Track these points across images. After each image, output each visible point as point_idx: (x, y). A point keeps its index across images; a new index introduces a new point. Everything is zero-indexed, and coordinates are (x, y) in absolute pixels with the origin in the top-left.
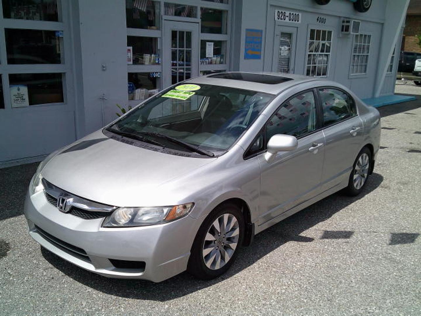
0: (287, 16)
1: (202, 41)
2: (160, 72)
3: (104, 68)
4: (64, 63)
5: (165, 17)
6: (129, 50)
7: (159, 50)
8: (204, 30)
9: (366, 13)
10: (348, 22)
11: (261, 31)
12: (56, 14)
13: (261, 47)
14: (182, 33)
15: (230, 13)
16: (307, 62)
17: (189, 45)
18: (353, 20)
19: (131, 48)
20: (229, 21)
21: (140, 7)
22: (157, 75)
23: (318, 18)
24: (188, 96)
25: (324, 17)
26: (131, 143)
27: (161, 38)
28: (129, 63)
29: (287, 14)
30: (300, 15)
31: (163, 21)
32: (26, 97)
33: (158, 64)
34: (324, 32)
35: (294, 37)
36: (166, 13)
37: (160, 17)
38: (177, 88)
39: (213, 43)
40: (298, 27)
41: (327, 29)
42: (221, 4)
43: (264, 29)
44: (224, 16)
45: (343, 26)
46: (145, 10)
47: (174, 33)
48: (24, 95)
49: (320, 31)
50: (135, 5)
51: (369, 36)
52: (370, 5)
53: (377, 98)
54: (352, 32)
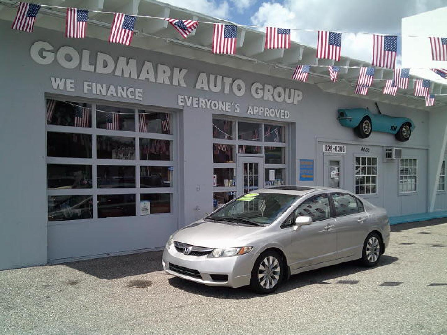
0: (334, 149)
1: (266, 169)
2: (236, 192)
3: (198, 190)
4: (173, 187)
5: (238, 154)
6: (215, 177)
7: (235, 177)
8: (267, 161)
9: (407, 142)
10: (390, 150)
11: (312, 161)
12: (169, 156)
13: (313, 173)
14: (251, 165)
15: (286, 149)
16: (355, 183)
17: (256, 172)
18: (394, 148)
19: (215, 176)
20: (286, 155)
22: (234, 194)
23: (362, 148)
24: (251, 199)
25: (368, 147)
26: (220, 223)
27: (236, 169)
28: (214, 186)
29: (334, 146)
30: (345, 147)
31: (238, 157)
32: (149, 208)
33: (234, 186)
34: (369, 159)
35: (341, 164)
36: (239, 152)
37: (236, 155)
38: (245, 196)
39: (274, 171)
40: (344, 156)
41: (372, 156)
42: (280, 143)
43: (314, 159)
44: (283, 151)
45: (386, 154)
47: (245, 165)
48: (148, 207)
49: (365, 158)
51: (415, 160)
52: (410, 135)
53: (431, 213)
54: (395, 157)
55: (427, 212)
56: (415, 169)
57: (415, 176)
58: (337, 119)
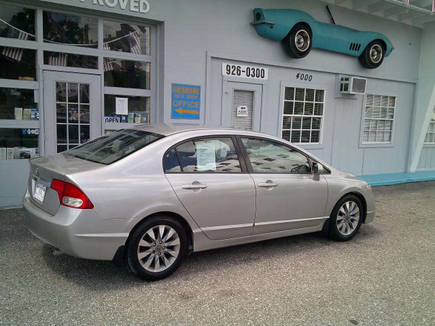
0: (244, 71)
1: (106, 95)
2: (39, 129)
5: (44, 67)
7: (37, 104)
9: (376, 69)
10: (347, 79)
11: (199, 87)
13: (199, 106)
16: (281, 126)
18: (353, 77)
21: (12, 56)
22: (35, 132)
23: (299, 74)
25: (309, 74)
27: (39, 90)
29: (244, 68)
30: (266, 70)
31: (41, 71)
33: (35, 119)
34: (310, 91)
35: (257, 96)
39: (126, 99)
40: (262, 85)
41: (316, 88)
43: (202, 85)
45: (342, 85)
46: (19, 60)
47: (60, 85)
49: (313, 90)
50: (3, 54)
51: (393, 98)
52: (383, 58)
53: (413, 173)
54: (353, 91)
55: (406, 171)
56: (392, 111)
57: (392, 121)
58: (251, 24)
